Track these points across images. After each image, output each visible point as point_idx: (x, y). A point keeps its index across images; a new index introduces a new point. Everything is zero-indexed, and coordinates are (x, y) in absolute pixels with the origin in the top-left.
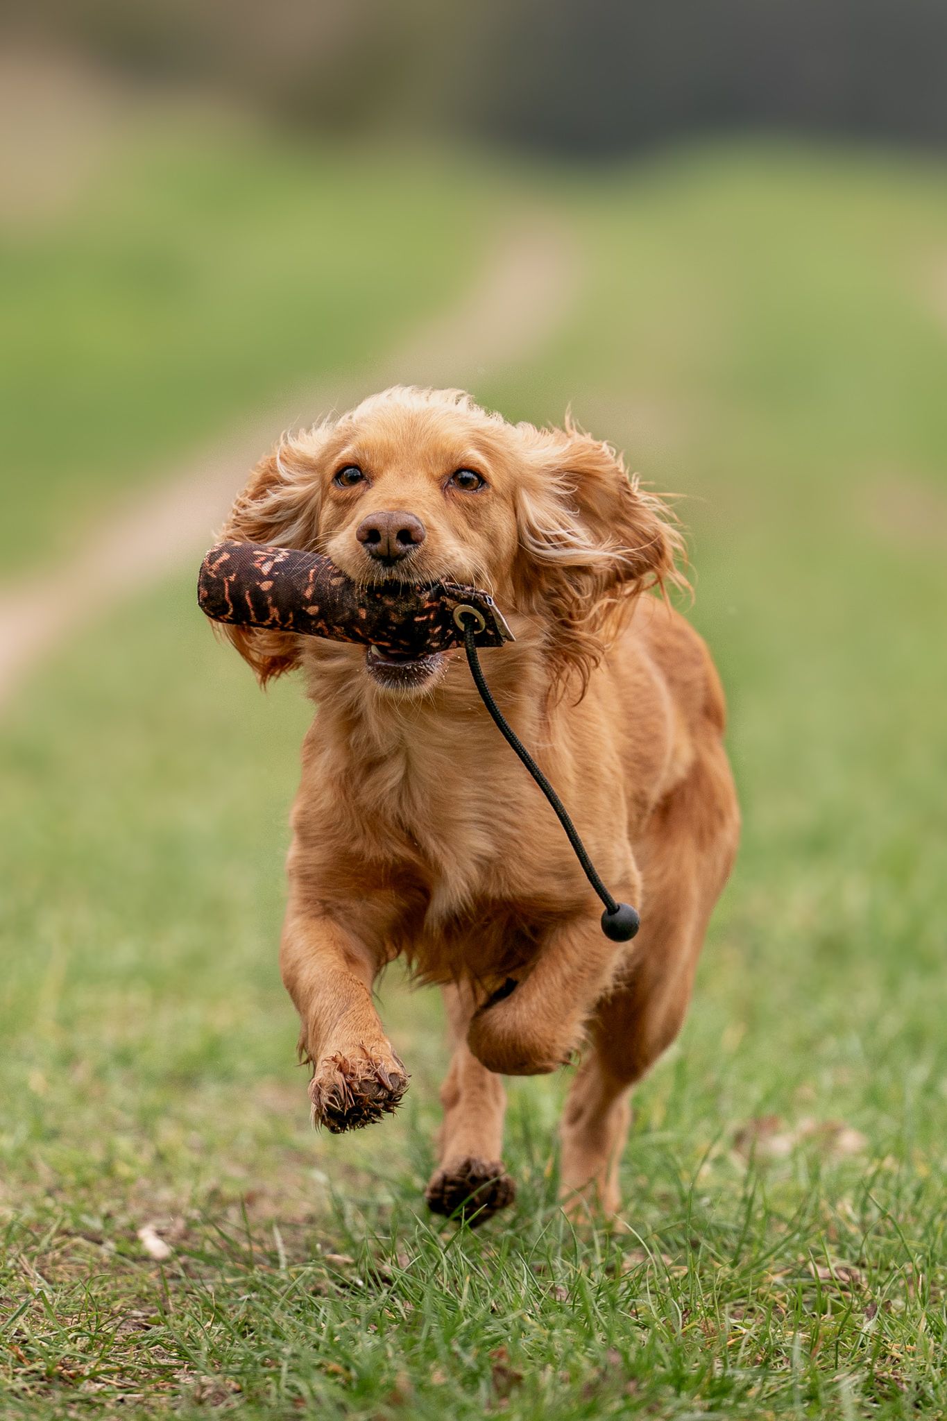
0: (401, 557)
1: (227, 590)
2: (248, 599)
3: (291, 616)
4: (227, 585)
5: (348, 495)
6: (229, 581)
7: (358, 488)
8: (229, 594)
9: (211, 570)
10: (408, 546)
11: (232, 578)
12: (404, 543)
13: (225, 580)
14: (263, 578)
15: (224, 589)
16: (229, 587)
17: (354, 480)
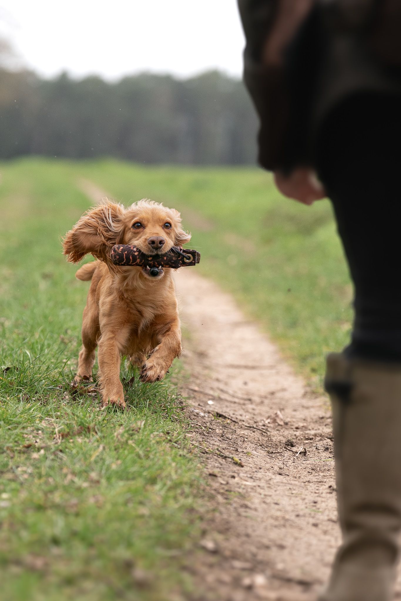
0: (160, 247)
1: (125, 256)
2: (131, 258)
3: (143, 261)
4: (125, 254)
5: (138, 231)
6: (125, 253)
7: (141, 230)
8: (125, 257)
9: (119, 251)
10: (162, 245)
11: (126, 253)
12: (160, 244)
13: (124, 253)
14: (135, 252)
15: (124, 256)
16: (125, 255)
17: (139, 227)
